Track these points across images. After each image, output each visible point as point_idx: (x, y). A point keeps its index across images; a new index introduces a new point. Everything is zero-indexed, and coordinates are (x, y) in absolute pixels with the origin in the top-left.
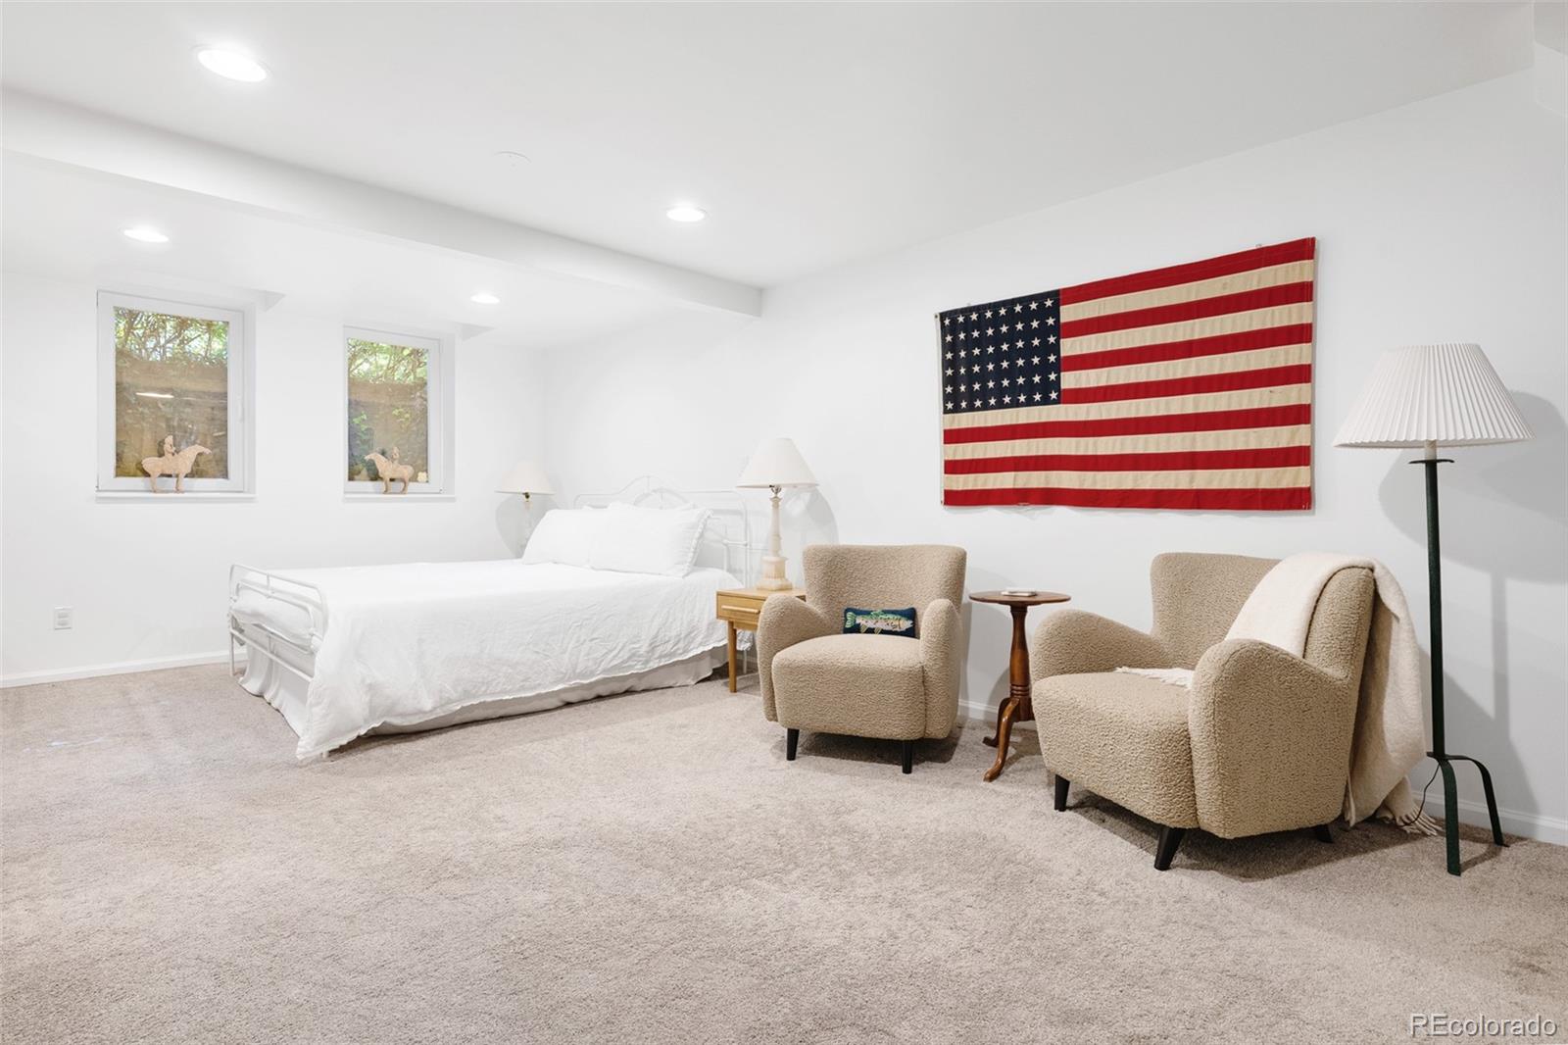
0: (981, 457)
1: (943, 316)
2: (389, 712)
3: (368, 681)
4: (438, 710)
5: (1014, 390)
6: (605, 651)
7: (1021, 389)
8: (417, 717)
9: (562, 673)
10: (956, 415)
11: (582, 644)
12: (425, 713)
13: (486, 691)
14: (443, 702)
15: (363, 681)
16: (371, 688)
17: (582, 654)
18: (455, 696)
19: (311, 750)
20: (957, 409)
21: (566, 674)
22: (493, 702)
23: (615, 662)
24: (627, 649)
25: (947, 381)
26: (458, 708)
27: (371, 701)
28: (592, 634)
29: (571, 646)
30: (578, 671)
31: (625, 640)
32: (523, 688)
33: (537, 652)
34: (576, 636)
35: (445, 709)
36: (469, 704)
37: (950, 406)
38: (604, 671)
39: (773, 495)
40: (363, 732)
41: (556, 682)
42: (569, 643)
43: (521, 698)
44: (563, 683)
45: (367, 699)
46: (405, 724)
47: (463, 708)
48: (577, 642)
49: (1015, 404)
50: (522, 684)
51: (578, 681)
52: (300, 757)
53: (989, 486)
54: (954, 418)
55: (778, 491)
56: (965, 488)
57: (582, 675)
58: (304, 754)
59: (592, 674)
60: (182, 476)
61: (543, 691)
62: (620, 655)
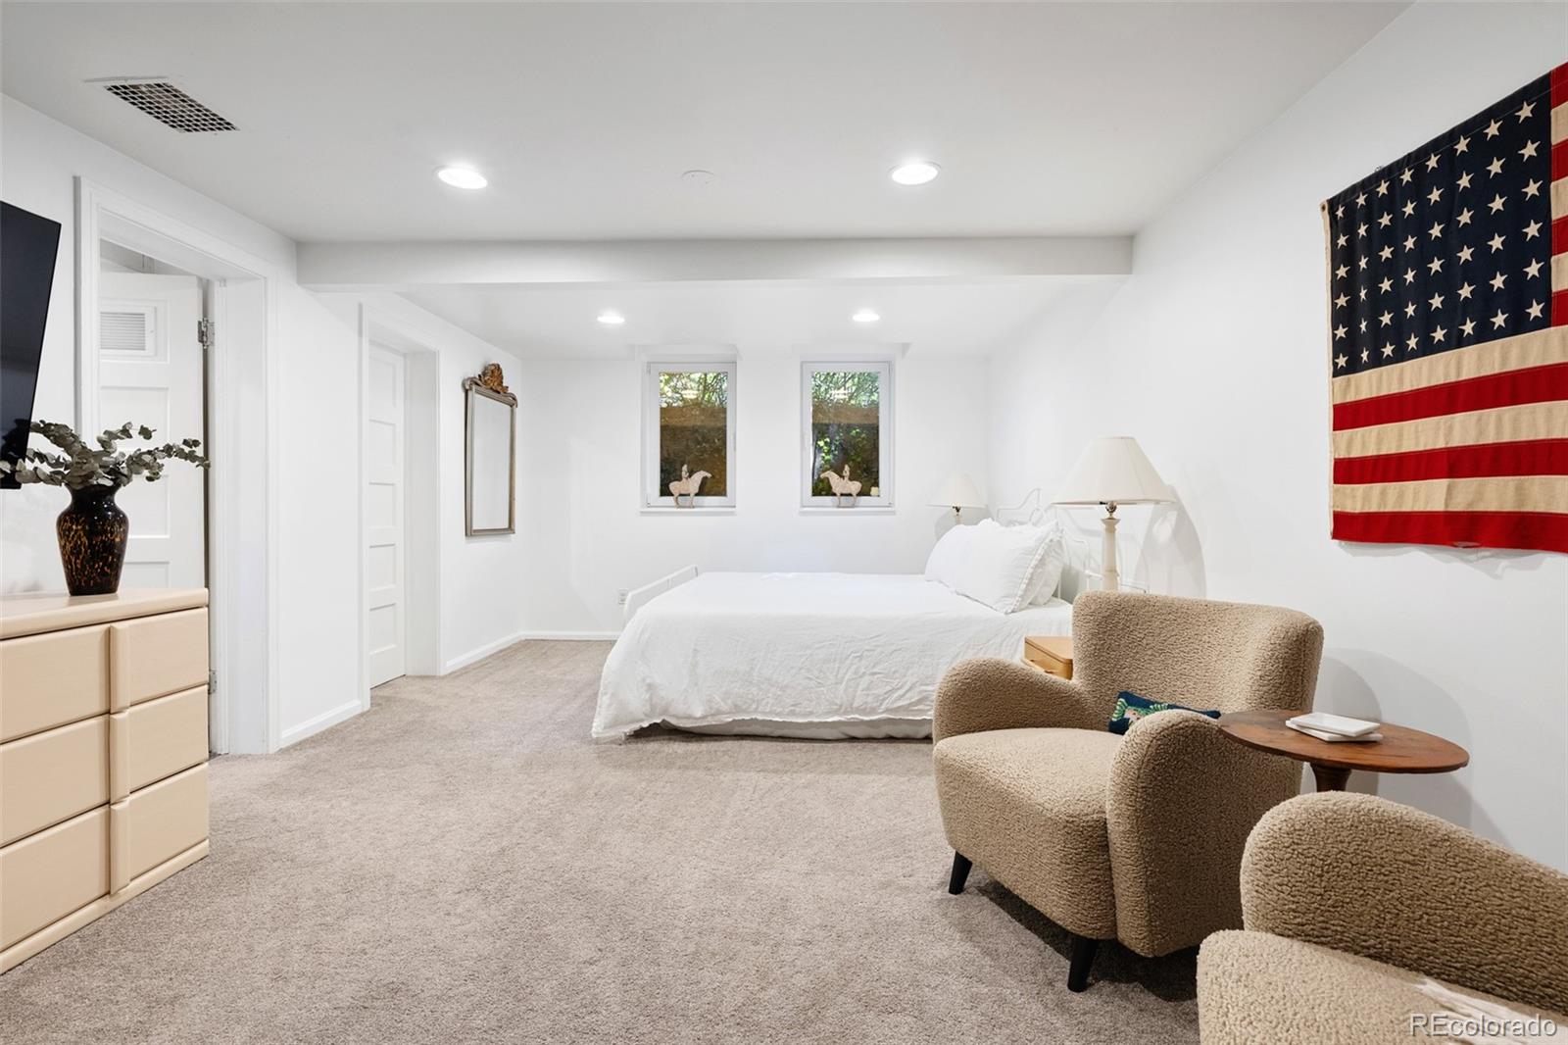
0: (1393, 450)
1: (1332, 204)
2: (665, 711)
3: (648, 681)
4: (709, 718)
5: (1454, 313)
6: (889, 688)
7: (1466, 309)
8: (691, 721)
9: (836, 704)
10: (1353, 377)
11: (861, 677)
12: (695, 718)
13: (757, 708)
14: (713, 712)
15: (644, 680)
16: (650, 687)
17: (860, 688)
18: (725, 707)
19: (600, 731)
20: (1354, 366)
21: (841, 706)
22: (763, 721)
23: (901, 703)
24: (917, 690)
25: (1339, 317)
26: (730, 720)
27: (651, 699)
28: (874, 667)
29: (847, 677)
30: (855, 705)
31: (915, 680)
32: (792, 713)
33: (810, 679)
34: (854, 667)
35: (717, 718)
36: (740, 718)
37: (1342, 361)
38: (887, 710)
39: (1107, 515)
40: (645, 725)
41: (830, 713)
42: (846, 674)
43: (791, 722)
44: (840, 715)
45: (647, 696)
46: (681, 725)
47: (734, 721)
48: (855, 673)
49: (1456, 341)
50: (792, 708)
51: (857, 716)
52: (594, 736)
53: (1408, 506)
54: (1349, 380)
55: (1112, 509)
56: (1366, 510)
57: (863, 712)
58: (597, 733)
59: (873, 711)
60: (692, 495)
61: (816, 720)
62: (907, 696)
